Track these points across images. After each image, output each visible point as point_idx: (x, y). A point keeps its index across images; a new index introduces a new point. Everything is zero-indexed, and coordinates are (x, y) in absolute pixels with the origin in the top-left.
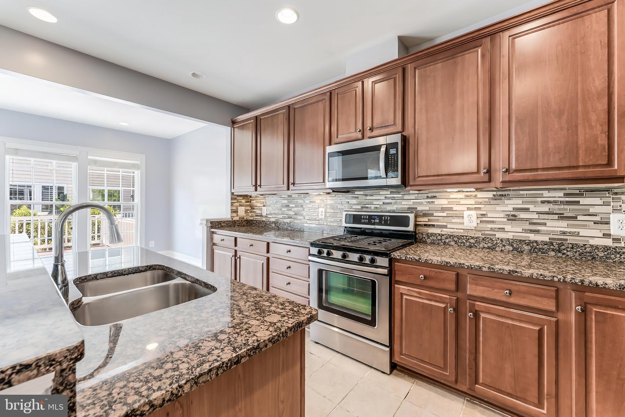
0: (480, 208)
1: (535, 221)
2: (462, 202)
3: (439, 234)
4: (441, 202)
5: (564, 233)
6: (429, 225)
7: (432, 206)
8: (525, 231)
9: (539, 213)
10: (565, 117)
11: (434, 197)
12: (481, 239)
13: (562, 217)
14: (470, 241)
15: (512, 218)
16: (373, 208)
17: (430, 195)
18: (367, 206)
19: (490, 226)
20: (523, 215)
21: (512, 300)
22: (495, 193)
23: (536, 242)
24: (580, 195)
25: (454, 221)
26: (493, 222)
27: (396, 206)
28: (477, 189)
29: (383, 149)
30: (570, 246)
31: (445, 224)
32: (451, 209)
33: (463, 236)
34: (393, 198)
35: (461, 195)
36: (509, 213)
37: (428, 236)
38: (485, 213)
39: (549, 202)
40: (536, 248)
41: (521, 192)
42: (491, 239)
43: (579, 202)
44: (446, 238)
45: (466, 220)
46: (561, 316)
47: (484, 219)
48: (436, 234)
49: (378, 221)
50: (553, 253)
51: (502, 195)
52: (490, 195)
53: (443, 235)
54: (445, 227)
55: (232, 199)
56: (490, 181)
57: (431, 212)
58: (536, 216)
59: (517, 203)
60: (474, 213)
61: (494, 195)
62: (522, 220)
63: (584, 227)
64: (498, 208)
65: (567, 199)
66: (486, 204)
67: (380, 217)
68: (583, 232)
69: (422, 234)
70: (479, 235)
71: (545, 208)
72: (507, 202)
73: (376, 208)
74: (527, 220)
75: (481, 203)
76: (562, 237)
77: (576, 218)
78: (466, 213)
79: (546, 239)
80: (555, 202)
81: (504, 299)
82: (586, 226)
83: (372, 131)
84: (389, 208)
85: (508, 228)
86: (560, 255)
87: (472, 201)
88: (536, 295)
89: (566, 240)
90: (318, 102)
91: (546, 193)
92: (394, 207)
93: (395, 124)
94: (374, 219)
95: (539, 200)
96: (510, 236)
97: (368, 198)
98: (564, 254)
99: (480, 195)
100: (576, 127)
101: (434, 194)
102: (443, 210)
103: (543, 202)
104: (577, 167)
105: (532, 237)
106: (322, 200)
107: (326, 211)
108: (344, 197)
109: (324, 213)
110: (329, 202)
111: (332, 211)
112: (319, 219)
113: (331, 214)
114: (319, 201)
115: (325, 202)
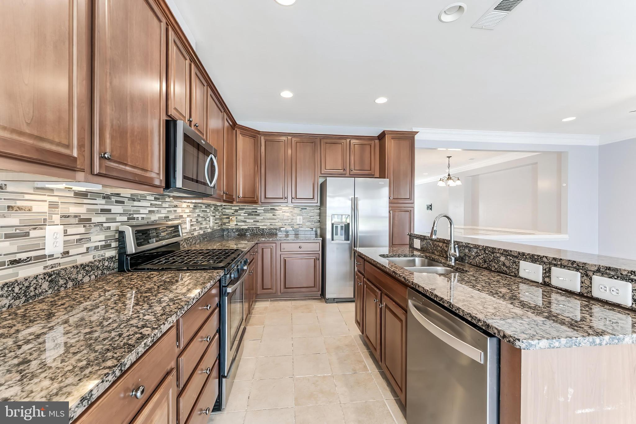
0: (190, 216)
1: (201, 222)
2: (186, 211)
4: (179, 211)
7: (176, 214)
8: (200, 229)
11: (177, 206)
15: (197, 221)
17: (175, 204)
18: (134, 216)
19: (193, 228)
20: (199, 219)
24: (207, 207)
25: (184, 226)
26: (193, 225)
27: (159, 215)
34: (156, 205)
35: (186, 205)
36: (196, 218)
38: (191, 219)
43: (207, 211)
45: (187, 225)
47: (191, 223)
61: (194, 206)
64: (194, 215)
65: (205, 209)
68: (207, 226)
72: (196, 211)
73: (143, 219)
75: (190, 212)
77: (206, 219)
78: (187, 220)
82: (208, 223)
84: (153, 218)
85: (196, 228)
86: (205, 241)
89: (206, 231)
91: (203, 206)
92: (157, 217)
97: (135, 204)
99: (191, 205)
102: (180, 217)
106: (53, 206)
107: (65, 231)
108: (103, 202)
109: (61, 238)
110: (73, 210)
111: (81, 230)
112: (44, 256)
113: (78, 237)
114: (44, 207)
115: (62, 209)
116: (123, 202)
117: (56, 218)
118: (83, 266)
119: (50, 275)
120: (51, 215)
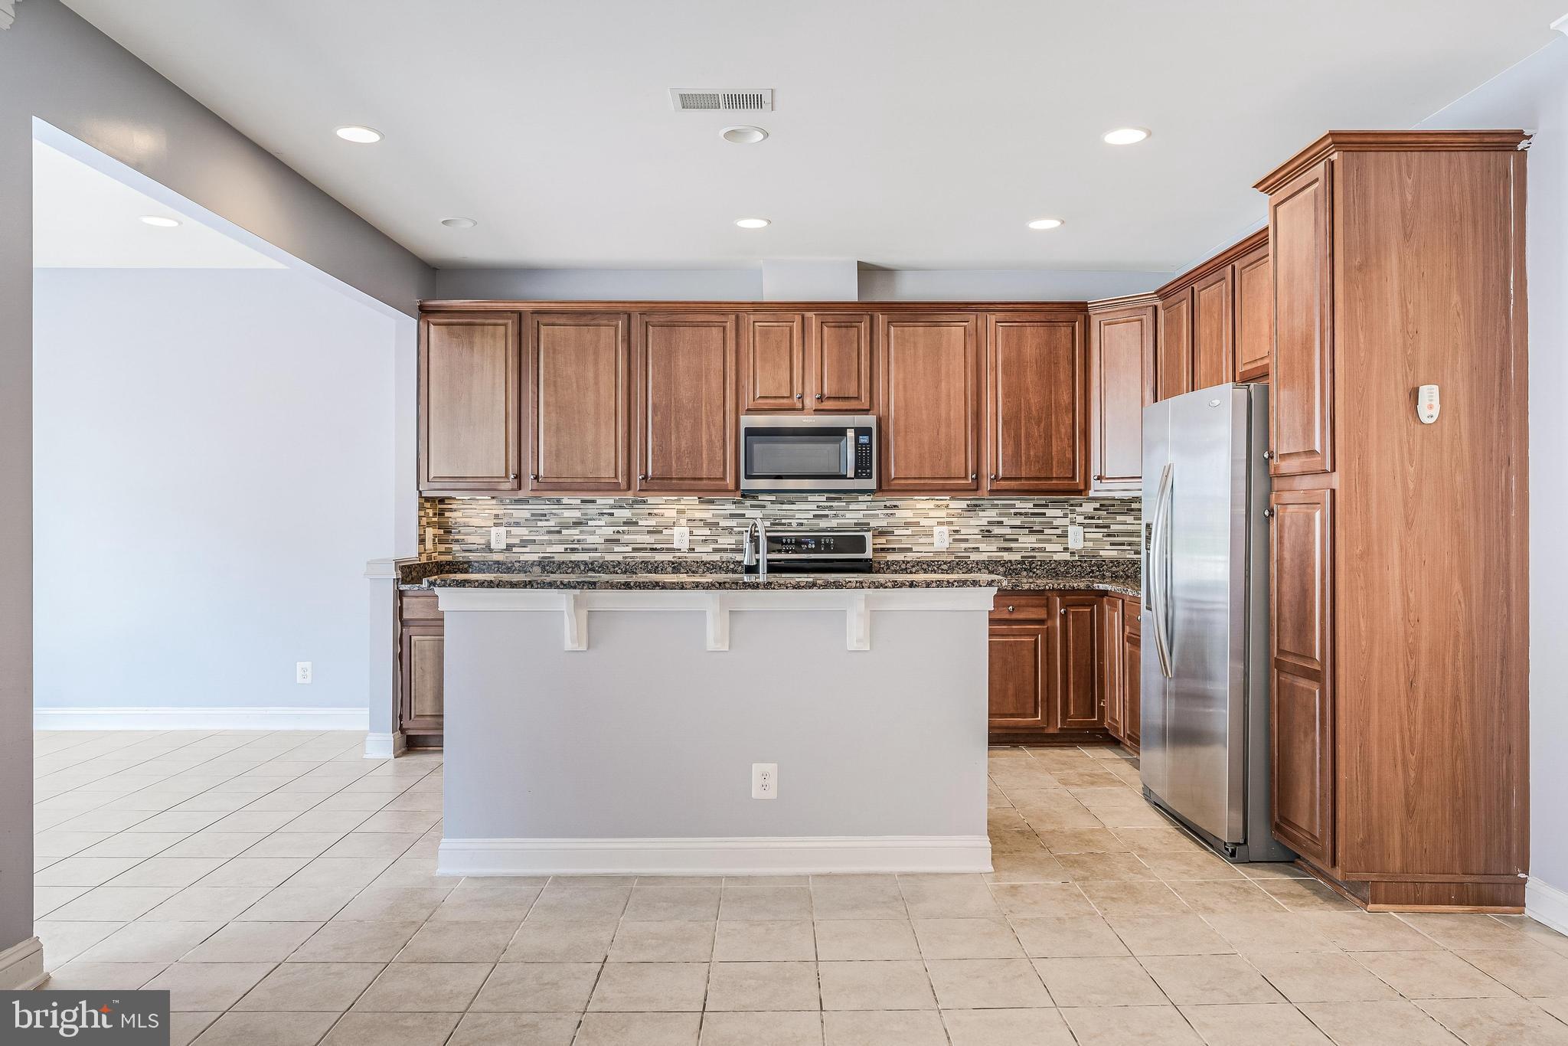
0: (952, 523)
1: (1008, 537)
2: (932, 514)
3: (903, 562)
4: (904, 514)
5: (1033, 549)
6: (888, 549)
7: (891, 520)
8: (1001, 549)
9: (1012, 527)
10: (1042, 425)
11: (895, 506)
12: (955, 563)
13: (1032, 532)
14: (942, 567)
15: (987, 534)
16: (794, 525)
17: (888, 504)
18: (783, 521)
19: (964, 545)
20: (997, 530)
21: (1015, 616)
22: (969, 502)
23: (1010, 561)
24: (1045, 506)
25: (922, 540)
26: (966, 540)
27: (838, 521)
28: (953, 499)
29: (851, 434)
30: (1039, 563)
31: (909, 546)
32: (917, 524)
33: (933, 562)
34: (831, 508)
35: (931, 504)
36: (983, 528)
37: (888, 565)
38: (957, 528)
39: (1021, 514)
40: (1010, 569)
41: (996, 502)
42: (966, 563)
43: (1045, 514)
44: (913, 566)
45: (936, 539)
46: (1049, 623)
47: (957, 537)
48: (898, 562)
49: (813, 546)
50: (1025, 573)
51: (976, 506)
52: (964, 504)
53: (908, 562)
54: (910, 550)
55: (421, 507)
56: (977, 490)
57: (890, 529)
58: (1009, 531)
59: (992, 514)
60: (945, 529)
61: (968, 506)
62: (996, 536)
63: (1049, 541)
64: (973, 522)
65: (1036, 511)
66: (960, 516)
67: (817, 540)
68: (1049, 547)
69: (879, 563)
70: (951, 558)
71: (1017, 522)
72: (981, 514)
73: (802, 524)
74: (1002, 536)
75: (953, 516)
76: (1032, 554)
77: (1043, 531)
78: (937, 530)
79: (1017, 557)
80: (1026, 514)
81: (1007, 616)
82: (1050, 540)
83: (822, 401)
84: (823, 524)
85: (982, 547)
86: (1031, 574)
87: (943, 513)
88: (1032, 606)
89: (1035, 557)
90: (708, 324)
91: (1018, 504)
92: (834, 523)
93: (858, 398)
94: (807, 543)
95: (1012, 511)
96: (983, 557)
97: (785, 507)
98: (1034, 573)
99: (954, 504)
100: (1051, 438)
101: (895, 503)
102: (907, 525)
103: (1015, 514)
104: (1051, 479)
105: (1006, 556)
106: (680, 512)
107: (691, 533)
108: (733, 506)
109: (687, 537)
110: (698, 515)
111: (707, 532)
112: (674, 549)
113: (704, 538)
114: (673, 513)
115: (689, 514)
116: (764, 507)
117: (683, 522)
118: (705, 563)
119: (673, 563)
120: (678, 520)
